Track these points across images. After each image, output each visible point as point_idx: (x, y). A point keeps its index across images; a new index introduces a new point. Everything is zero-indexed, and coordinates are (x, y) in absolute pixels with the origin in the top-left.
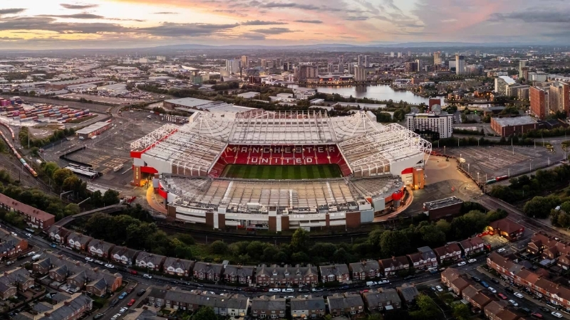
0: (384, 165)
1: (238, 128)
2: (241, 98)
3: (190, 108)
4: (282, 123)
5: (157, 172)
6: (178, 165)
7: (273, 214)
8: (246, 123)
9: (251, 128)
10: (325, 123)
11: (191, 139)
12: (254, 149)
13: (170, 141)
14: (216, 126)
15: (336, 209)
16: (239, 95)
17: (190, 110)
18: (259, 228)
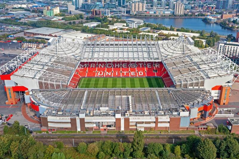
0: (200, 81)
1: (87, 48)
2: (86, 27)
3: (46, 35)
4: (120, 45)
5: (27, 89)
6: (43, 81)
7: (118, 116)
8: (93, 45)
9: (96, 48)
10: (153, 45)
11: (50, 60)
12: (100, 65)
13: (34, 62)
14: (70, 47)
15: (163, 113)
16: (84, 25)
17: (47, 37)
18: (108, 128)
